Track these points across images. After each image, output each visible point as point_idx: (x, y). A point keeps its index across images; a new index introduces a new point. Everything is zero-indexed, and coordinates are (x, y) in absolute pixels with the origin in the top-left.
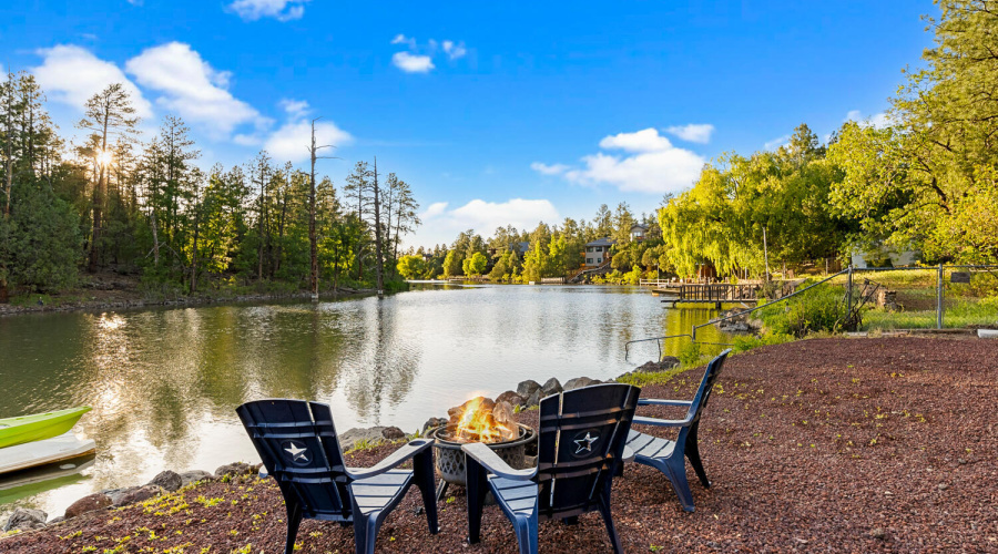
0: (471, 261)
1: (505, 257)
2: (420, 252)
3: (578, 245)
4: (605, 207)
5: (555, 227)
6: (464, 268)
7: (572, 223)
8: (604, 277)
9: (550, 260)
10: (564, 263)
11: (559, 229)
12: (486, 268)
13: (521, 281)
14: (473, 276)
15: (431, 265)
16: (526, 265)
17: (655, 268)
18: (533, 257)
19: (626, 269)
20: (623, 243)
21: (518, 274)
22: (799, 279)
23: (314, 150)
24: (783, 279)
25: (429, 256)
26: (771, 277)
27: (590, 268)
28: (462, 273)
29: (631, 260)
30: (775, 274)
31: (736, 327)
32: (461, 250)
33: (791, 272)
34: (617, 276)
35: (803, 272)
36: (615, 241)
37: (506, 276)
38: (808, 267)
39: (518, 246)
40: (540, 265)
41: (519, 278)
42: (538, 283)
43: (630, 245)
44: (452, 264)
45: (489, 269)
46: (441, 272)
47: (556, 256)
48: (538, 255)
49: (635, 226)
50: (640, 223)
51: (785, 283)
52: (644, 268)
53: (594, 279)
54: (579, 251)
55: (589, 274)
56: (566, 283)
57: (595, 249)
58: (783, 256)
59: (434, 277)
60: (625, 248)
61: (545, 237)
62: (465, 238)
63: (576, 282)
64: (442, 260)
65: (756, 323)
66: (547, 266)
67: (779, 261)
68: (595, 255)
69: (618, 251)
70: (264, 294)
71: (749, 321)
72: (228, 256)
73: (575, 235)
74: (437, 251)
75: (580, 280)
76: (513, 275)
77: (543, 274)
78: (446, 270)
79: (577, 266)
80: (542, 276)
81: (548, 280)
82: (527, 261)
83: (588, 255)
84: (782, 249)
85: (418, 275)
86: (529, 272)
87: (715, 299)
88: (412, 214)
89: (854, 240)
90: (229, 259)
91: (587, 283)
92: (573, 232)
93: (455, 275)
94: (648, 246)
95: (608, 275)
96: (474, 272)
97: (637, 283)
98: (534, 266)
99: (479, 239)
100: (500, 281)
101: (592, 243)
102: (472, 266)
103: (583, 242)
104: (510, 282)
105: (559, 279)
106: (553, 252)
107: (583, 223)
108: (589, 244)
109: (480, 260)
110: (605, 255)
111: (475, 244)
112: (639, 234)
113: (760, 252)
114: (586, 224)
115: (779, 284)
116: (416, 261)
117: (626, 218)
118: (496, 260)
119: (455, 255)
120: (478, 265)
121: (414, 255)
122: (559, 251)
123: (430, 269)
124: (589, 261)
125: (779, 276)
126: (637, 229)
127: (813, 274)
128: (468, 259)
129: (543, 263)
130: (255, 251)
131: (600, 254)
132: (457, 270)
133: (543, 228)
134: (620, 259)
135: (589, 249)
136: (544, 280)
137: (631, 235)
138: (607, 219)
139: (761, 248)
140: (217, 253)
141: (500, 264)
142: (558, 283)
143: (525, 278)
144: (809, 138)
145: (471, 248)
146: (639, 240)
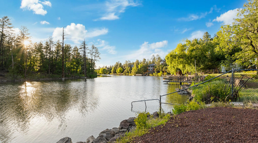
0: (118, 70)
1: (127, 69)
2: (106, 67)
3: (146, 65)
4: (153, 55)
5: (141, 61)
6: (117, 71)
7: (145, 60)
8: (153, 74)
9: (138, 70)
10: (142, 70)
11: (142, 61)
12: (122, 72)
13: (131, 75)
14: (119, 74)
15: (109, 70)
16: (133, 71)
17: (166, 72)
18: (134, 68)
19: (159, 72)
20: (158, 65)
21: (130, 73)
22: (206, 75)
23: (63, 36)
24: (201, 75)
25: (108, 68)
26: (197, 74)
27: (149, 72)
28: (116, 73)
29: (160, 69)
30: (199, 74)
31: (183, 92)
32: (116, 67)
33: (203, 73)
34: (156, 74)
35: (206, 73)
36: (156, 65)
37: (127, 74)
38: (208, 72)
39: (131, 66)
40: (136, 71)
41: (131, 74)
42: (135, 75)
43: (160, 66)
44: (114, 70)
45: (123, 72)
46: (111, 72)
47: (140, 68)
48: (135, 68)
49: (161, 61)
50: (163, 60)
51: (201, 76)
52: (163, 72)
53: (150, 75)
54: (146, 67)
55: (149, 73)
56: (142, 76)
57: (151, 67)
58: (201, 68)
59: (109, 74)
60: (159, 66)
61: (138, 63)
62: (117, 63)
63: (145, 75)
64: (111, 69)
65: (191, 91)
66: (137, 71)
67: (199, 70)
68: (151, 68)
69: (156, 67)
70: (50, 78)
71: (188, 90)
72: (39, 67)
73: (146, 63)
74: (111, 67)
75: (146, 75)
76: (129, 73)
77: (137, 73)
78: (112, 72)
79: (146, 71)
80: (136, 74)
81: (138, 75)
82: (133, 70)
83: (149, 68)
84: (201, 66)
85: (105, 73)
86: (133, 73)
87: (180, 81)
88: (98, 56)
89: (224, 62)
90: (39, 68)
91: (148, 76)
92: (145, 62)
93: (114, 73)
94: (164, 66)
95: (154, 74)
96: (119, 73)
97: (161, 76)
98: (134, 71)
99: (121, 64)
100: (125, 75)
101: (150, 65)
102: (119, 71)
103: (148, 65)
104: (128, 75)
105: (141, 75)
106: (139, 67)
107: (148, 60)
108: (149, 65)
109: (121, 69)
110: (153, 68)
111: (120, 65)
112: (162, 63)
113: (194, 67)
114: (149, 60)
115: (199, 77)
116: (105, 69)
117: (159, 58)
118: (125, 69)
119: (114, 68)
120: (120, 71)
121: (105, 68)
122: (141, 67)
123: (108, 71)
124: (149, 70)
125: (200, 74)
126: (162, 61)
127: (210, 74)
128: (118, 69)
129: (137, 70)
130: (47, 66)
131: (152, 68)
132: (115, 72)
133: (138, 61)
134: (157, 69)
135: (149, 66)
136: (137, 75)
137: (160, 63)
138: (154, 59)
139: (195, 66)
140: (34, 66)
141: (126, 71)
142: (140, 76)
143: (132, 74)
144: (208, 36)
145: (119, 66)
146: (162, 64)
